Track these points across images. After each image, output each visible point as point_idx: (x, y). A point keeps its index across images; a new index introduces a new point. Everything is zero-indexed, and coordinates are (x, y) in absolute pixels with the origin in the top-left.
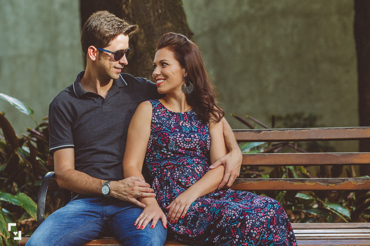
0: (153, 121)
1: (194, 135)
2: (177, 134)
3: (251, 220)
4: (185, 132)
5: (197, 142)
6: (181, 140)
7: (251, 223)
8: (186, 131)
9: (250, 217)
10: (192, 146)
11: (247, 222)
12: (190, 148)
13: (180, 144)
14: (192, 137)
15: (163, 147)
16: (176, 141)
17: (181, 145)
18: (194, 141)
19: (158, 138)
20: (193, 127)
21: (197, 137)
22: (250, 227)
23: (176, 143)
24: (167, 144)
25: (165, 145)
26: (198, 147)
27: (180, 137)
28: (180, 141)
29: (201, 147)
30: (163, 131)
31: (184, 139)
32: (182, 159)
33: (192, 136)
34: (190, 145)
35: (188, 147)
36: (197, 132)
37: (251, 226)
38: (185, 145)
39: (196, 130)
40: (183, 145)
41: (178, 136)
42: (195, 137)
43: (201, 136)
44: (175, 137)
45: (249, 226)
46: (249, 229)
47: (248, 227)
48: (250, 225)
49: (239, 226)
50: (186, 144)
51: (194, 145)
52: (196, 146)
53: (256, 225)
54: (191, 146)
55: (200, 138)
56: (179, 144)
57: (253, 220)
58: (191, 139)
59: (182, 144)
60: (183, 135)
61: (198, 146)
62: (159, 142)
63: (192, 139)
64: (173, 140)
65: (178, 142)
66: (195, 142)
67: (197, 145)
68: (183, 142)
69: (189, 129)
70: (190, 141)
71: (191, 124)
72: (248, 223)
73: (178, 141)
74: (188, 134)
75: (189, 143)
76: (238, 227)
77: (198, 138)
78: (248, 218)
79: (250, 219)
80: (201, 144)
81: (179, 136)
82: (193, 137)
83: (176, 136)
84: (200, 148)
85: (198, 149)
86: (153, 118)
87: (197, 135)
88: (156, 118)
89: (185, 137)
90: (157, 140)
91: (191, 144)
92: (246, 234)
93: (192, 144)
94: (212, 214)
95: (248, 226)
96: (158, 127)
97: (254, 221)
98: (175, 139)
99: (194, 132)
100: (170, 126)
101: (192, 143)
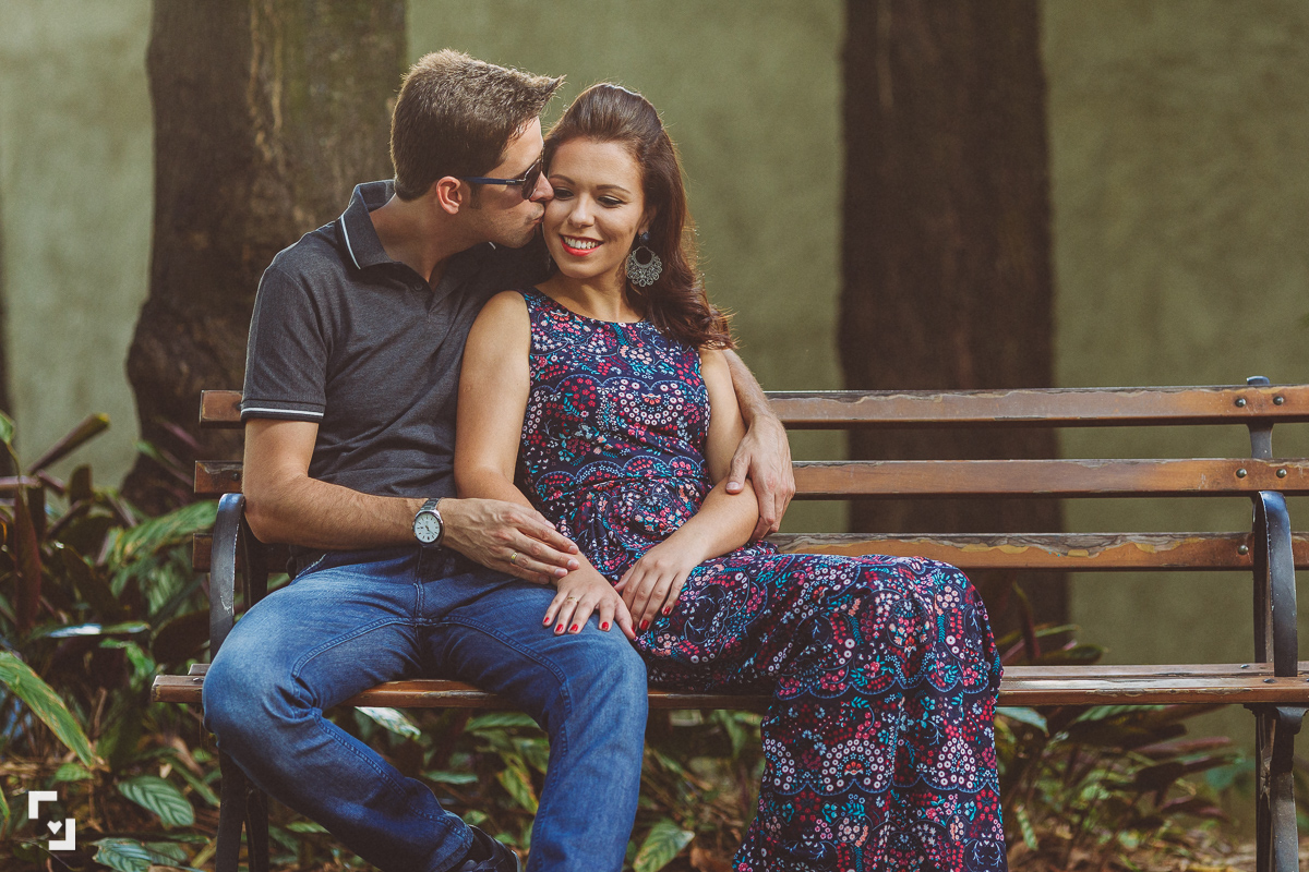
0: (538, 346)
1: (670, 387)
2: (619, 380)
3: (889, 596)
4: (640, 377)
5: (679, 408)
6: (634, 400)
7: (890, 602)
8: (642, 373)
9: (885, 587)
10: (664, 418)
11: (878, 600)
12: (659, 423)
13: (631, 411)
14: (662, 393)
15: (581, 420)
16: (618, 403)
17: (632, 415)
18: (670, 403)
19: (563, 396)
20: (660, 364)
21: (678, 393)
22: (886, 614)
23: (619, 407)
24: (592, 411)
25: (585, 414)
26: (683, 422)
27: (630, 390)
28: (629, 401)
29: (690, 422)
30: (574, 373)
31: (640, 396)
32: (640, 462)
33: (664, 388)
34: (658, 416)
35: (654, 423)
36: (677, 378)
37: (890, 613)
38: (644, 415)
39: (671, 373)
40: (640, 416)
41: (623, 388)
42: (671, 392)
43: (688, 389)
44: (614, 390)
45: (885, 611)
46: (885, 619)
47: (882, 616)
48: (887, 608)
49: (856, 611)
50: (648, 413)
51: (670, 415)
52: (677, 418)
53: (905, 609)
54: (662, 418)
55: (687, 394)
56: (627, 410)
57: (894, 594)
58: (659, 396)
59: (636, 410)
60: (636, 386)
61: (682, 418)
62: (568, 408)
63: (662, 397)
64: (610, 399)
65: (625, 406)
66: (675, 405)
67: (679, 416)
68: (637, 406)
69: (649, 368)
70: (658, 402)
71: (653, 355)
72: (881, 604)
73: (624, 402)
74: (650, 382)
75: (655, 409)
76: (851, 613)
77: (682, 396)
78: (881, 589)
79: (886, 593)
80: (691, 414)
81: (625, 388)
82: (665, 393)
83: (617, 386)
84: (686, 424)
85: (681, 430)
86: (536, 337)
87: (676, 386)
88: (546, 334)
89: (643, 390)
90: (561, 402)
91: (661, 413)
92: (876, 635)
93: (666, 413)
94: (762, 588)
95: (880, 610)
96: (555, 363)
97: (897, 597)
98: (616, 395)
99: (668, 377)
100: (593, 358)
101: (666, 408)
